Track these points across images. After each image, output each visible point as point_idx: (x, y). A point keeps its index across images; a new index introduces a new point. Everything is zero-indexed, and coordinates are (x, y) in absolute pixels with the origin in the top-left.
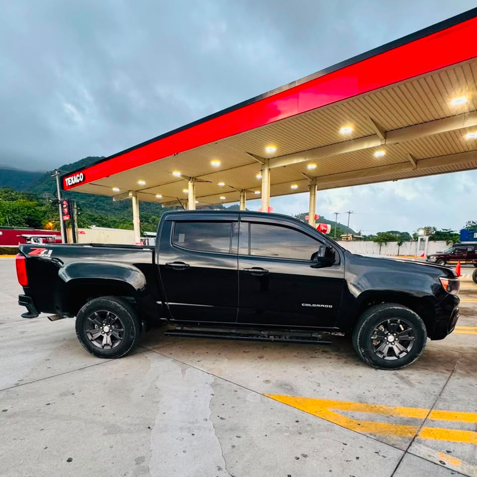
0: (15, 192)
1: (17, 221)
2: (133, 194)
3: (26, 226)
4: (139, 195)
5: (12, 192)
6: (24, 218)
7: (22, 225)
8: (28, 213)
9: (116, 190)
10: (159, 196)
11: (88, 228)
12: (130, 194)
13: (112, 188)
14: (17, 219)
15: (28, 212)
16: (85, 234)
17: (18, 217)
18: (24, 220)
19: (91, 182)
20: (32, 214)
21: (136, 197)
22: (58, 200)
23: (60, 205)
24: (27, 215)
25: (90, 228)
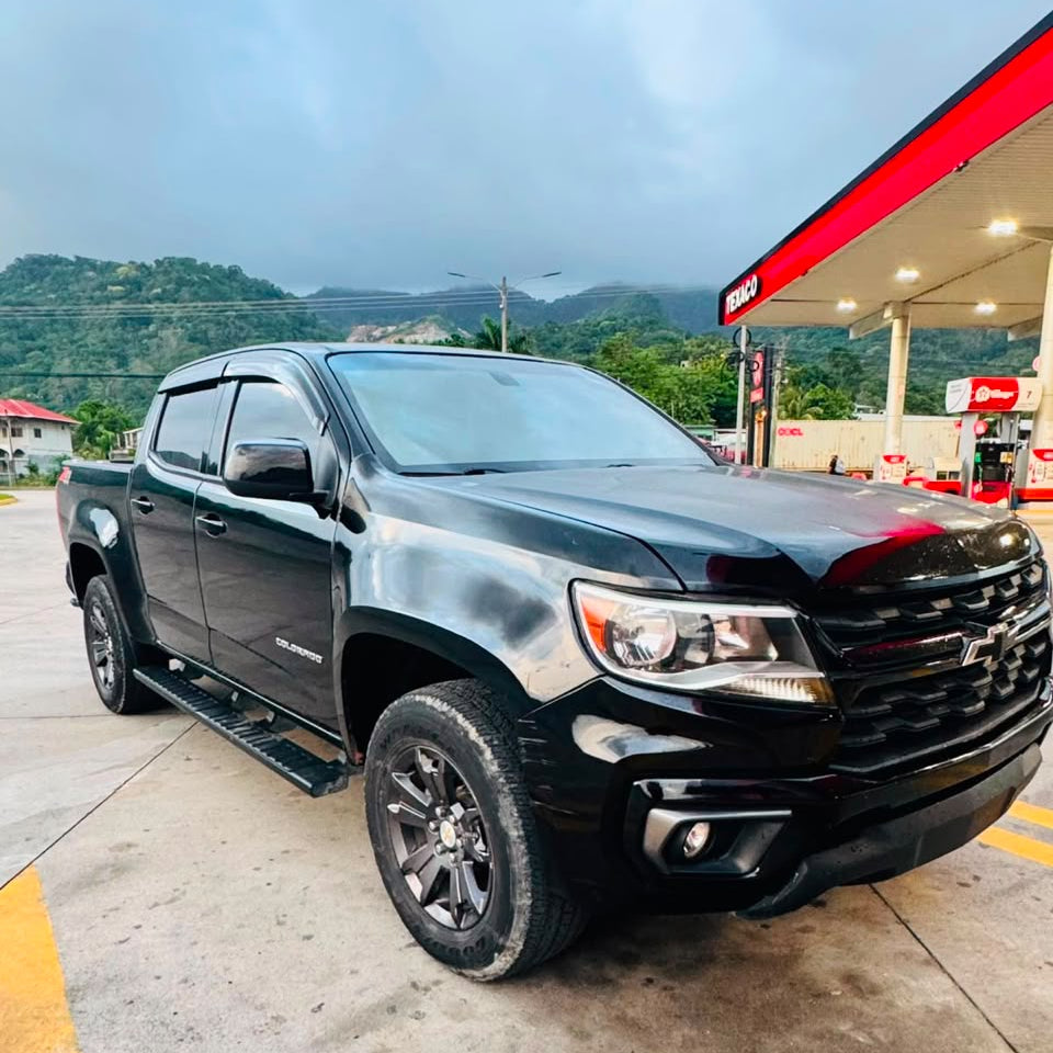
0: (717, 343)
1: (695, 410)
2: (894, 313)
3: (711, 423)
4: (912, 311)
5: (712, 343)
6: (708, 405)
7: (702, 419)
8: (719, 392)
9: (846, 306)
10: (986, 308)
11: (850, 418)
12: (888, 313)
13: (836, 303)
14: (693, 408)
15: (719, 388)
16: (800, 434)
17: (696, 403)
18: (707, 409)
19: (773, 296)
20: (728, 393)
21: (904, 318)
22: (740, 352)
23: (743, 364)
24: (716, 395)
25: (855, 418)
